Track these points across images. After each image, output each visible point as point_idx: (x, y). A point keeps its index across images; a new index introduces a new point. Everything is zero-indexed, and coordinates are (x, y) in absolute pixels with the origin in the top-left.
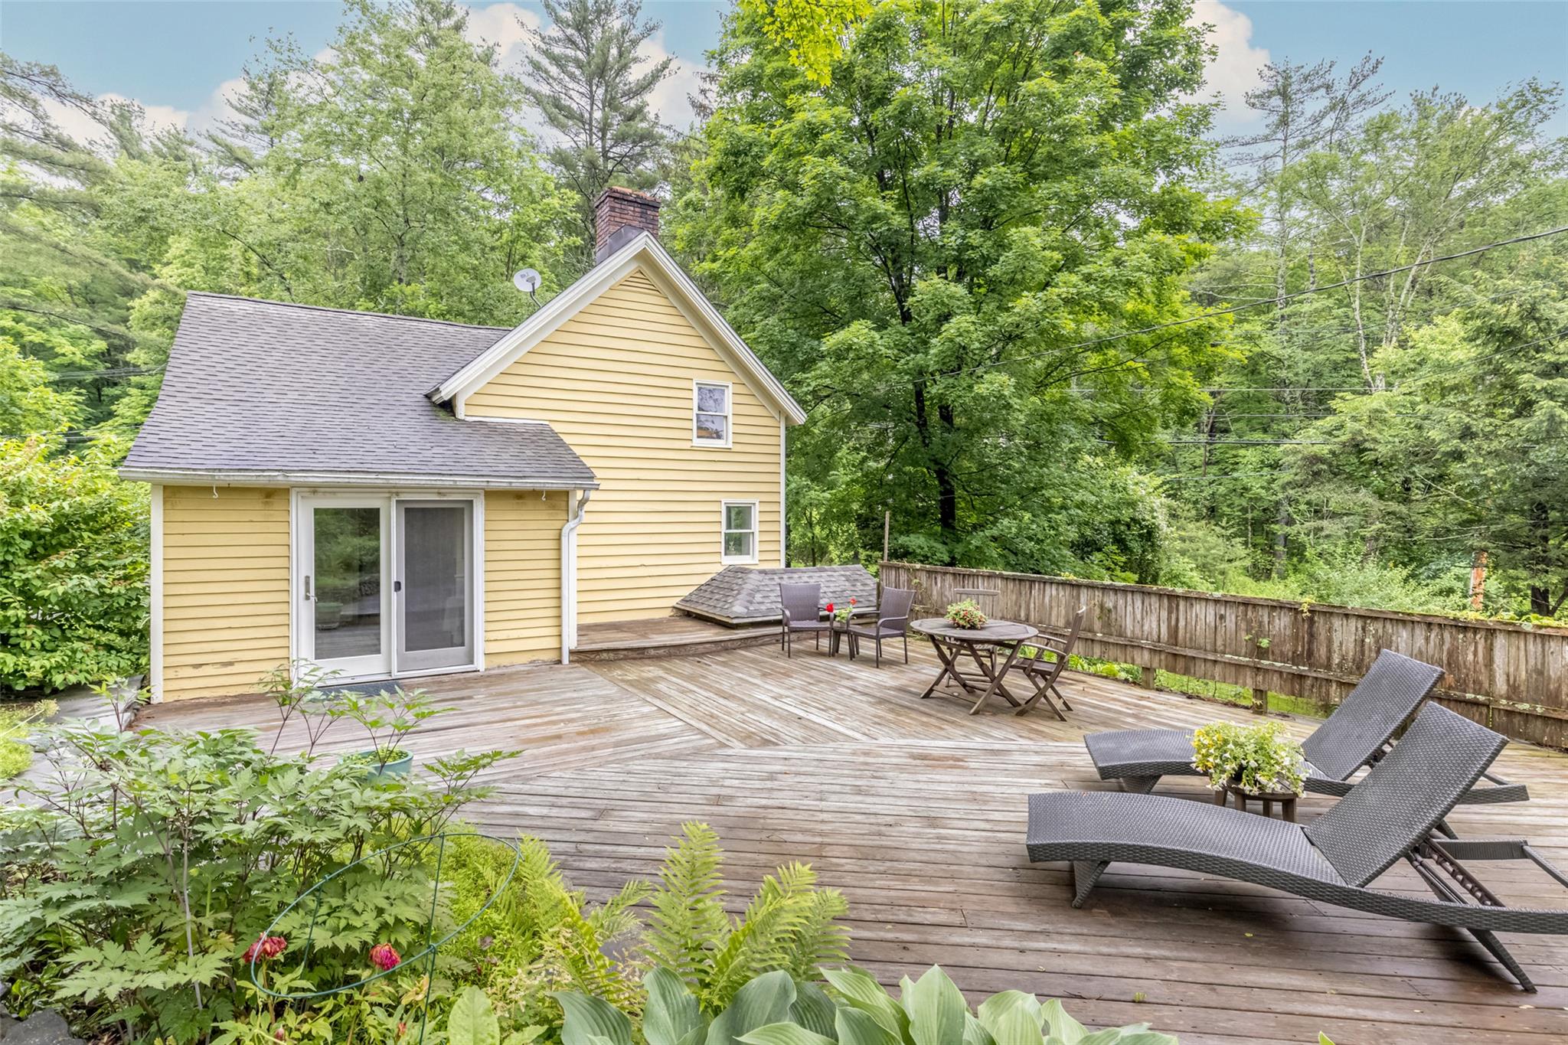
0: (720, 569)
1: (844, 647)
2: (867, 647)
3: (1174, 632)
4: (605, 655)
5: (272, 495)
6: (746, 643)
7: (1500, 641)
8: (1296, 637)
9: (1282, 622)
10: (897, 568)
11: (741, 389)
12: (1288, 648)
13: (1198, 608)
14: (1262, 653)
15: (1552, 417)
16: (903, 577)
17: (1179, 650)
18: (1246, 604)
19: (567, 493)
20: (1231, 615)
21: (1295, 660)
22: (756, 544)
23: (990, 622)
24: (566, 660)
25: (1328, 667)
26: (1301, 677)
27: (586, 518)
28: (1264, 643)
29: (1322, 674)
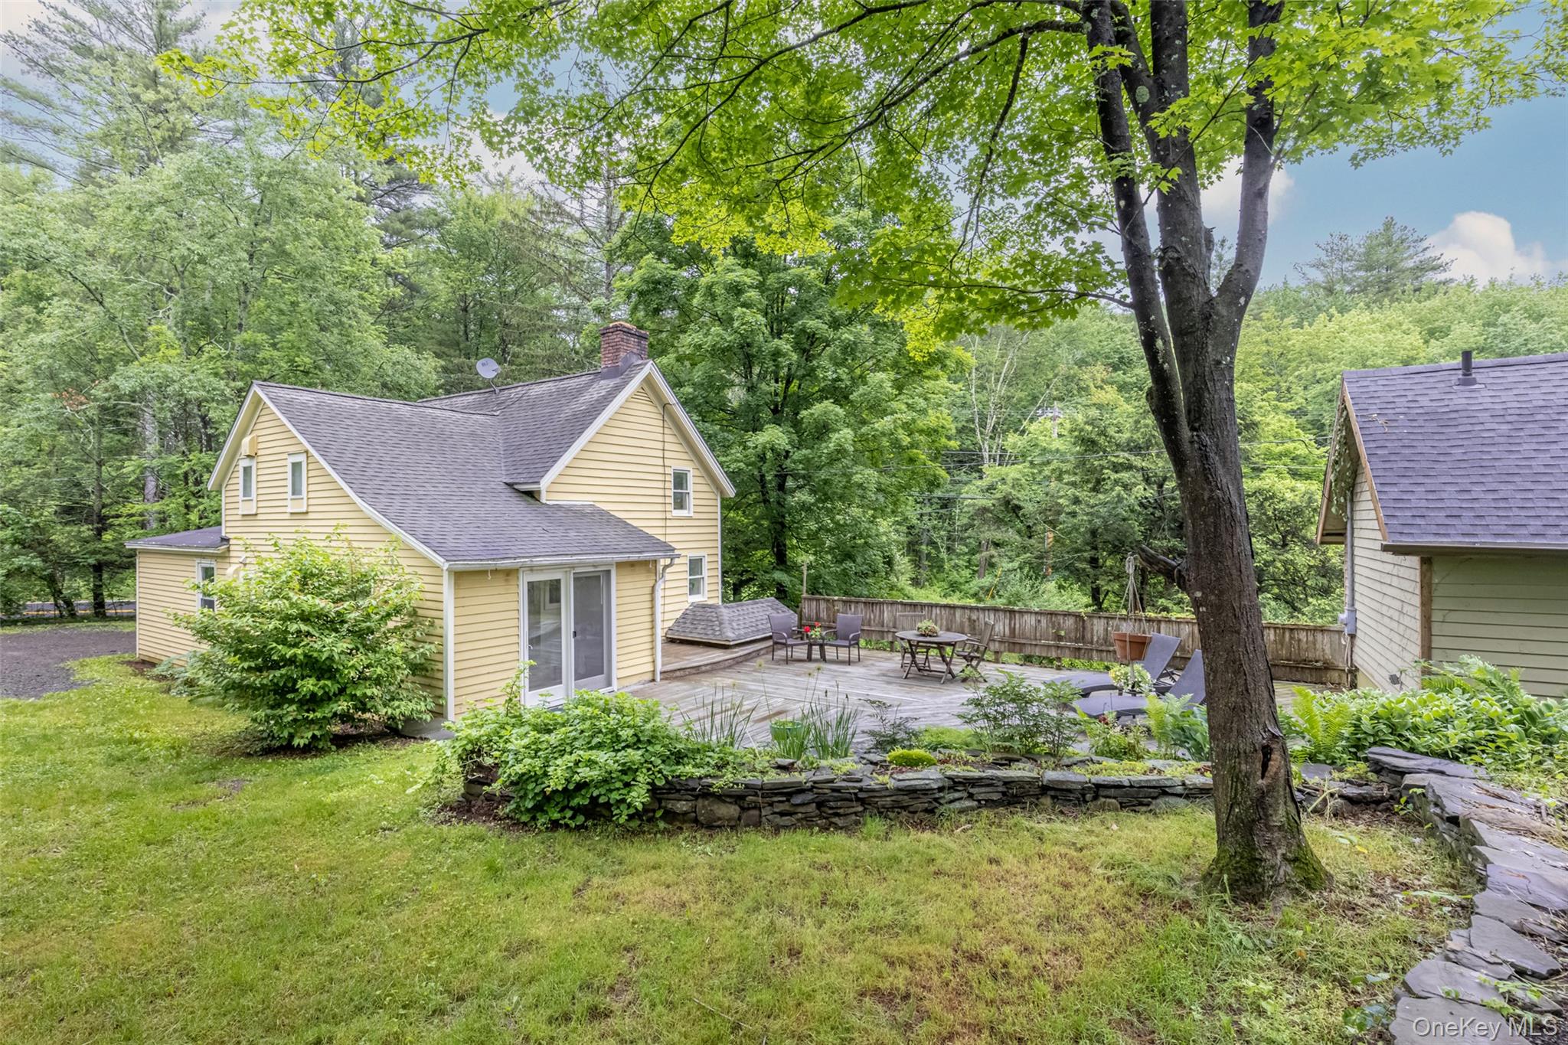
0: (687, 606)
1: (816, 653)
2: (830, 652)
3: (1013, 631)
4: (678, 674)
5: (509, 573)
6: (747, 658)
7: (1163, 625)
8: (1077, 629)
9: (1070, 622)
10: (818, 600)
11: (697, 473)
12: (1072, 635)
13: (1026, 617)
14: (1060, 638)
15: (1118, 495)
16: (823, 605)
17: (1017, 640)
18: (1052, 614)
19: (655, 562)
20: (1044, 620)
21: (1077, 641)
22: (706, 586)
23: (940, 633)
24: (658, 677)
25: (1092, 643)
26: (1079, 649)
27: (668, 577)
28: (1063, 633)
29: (1089, 646)
